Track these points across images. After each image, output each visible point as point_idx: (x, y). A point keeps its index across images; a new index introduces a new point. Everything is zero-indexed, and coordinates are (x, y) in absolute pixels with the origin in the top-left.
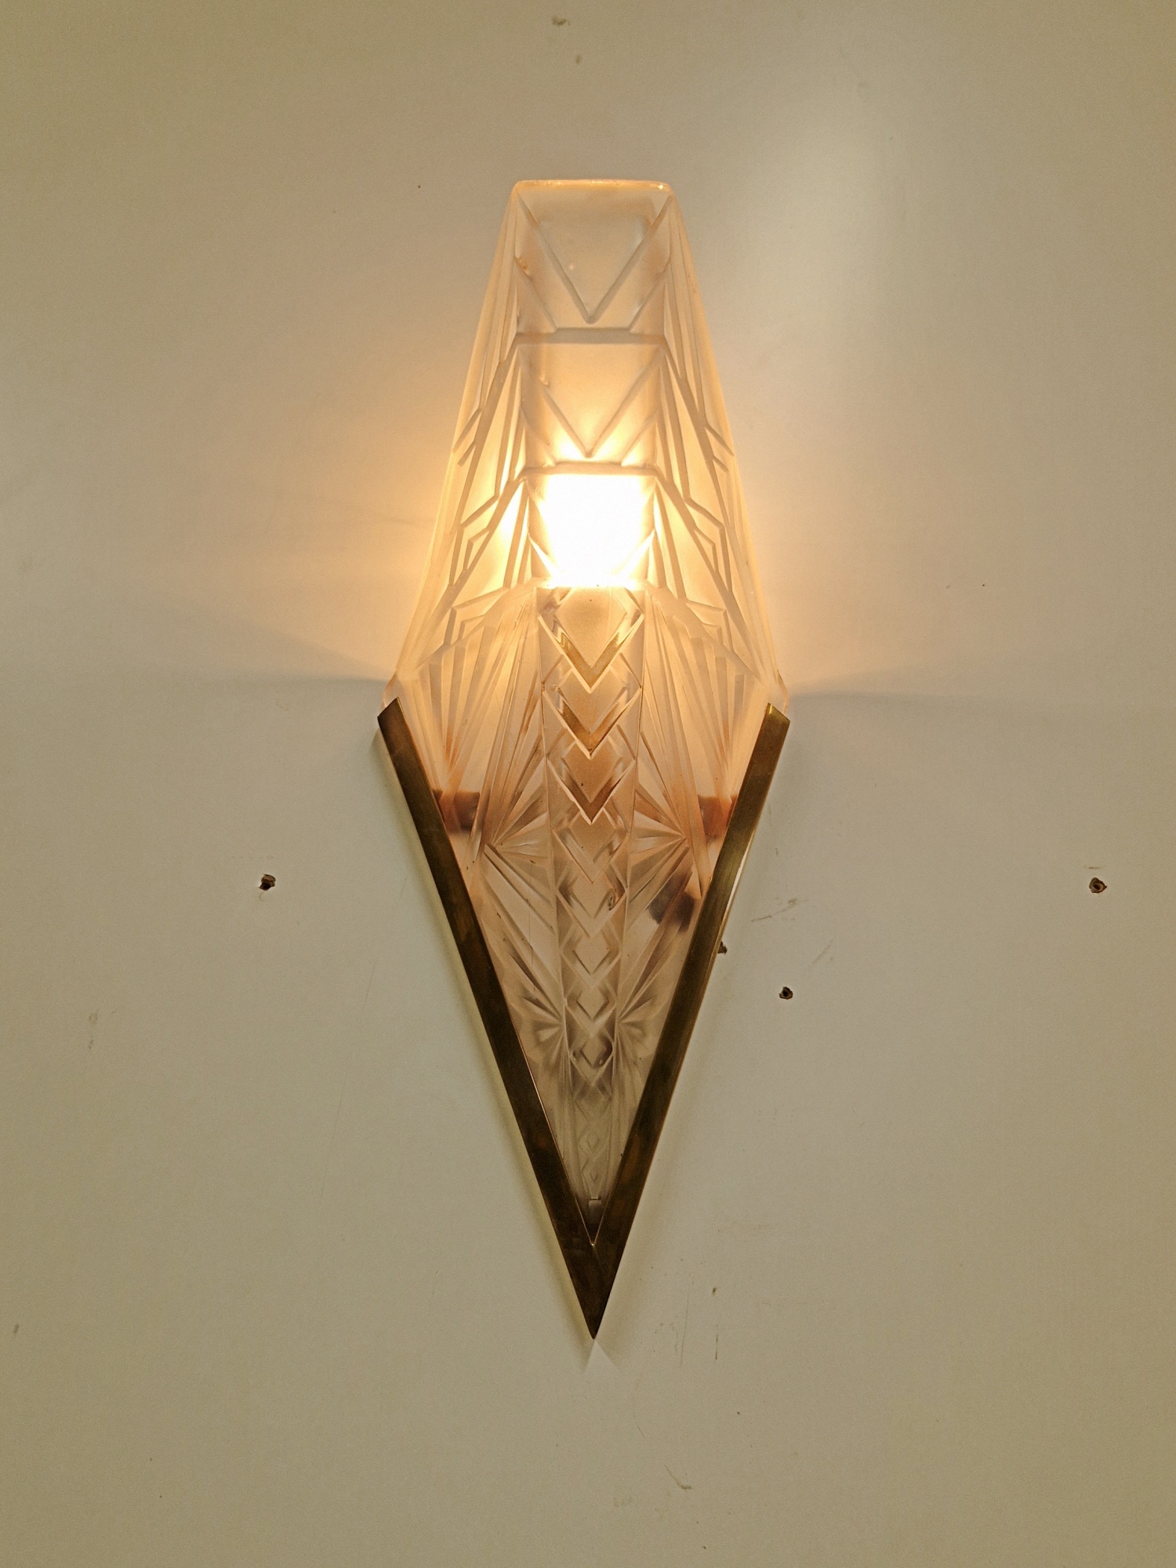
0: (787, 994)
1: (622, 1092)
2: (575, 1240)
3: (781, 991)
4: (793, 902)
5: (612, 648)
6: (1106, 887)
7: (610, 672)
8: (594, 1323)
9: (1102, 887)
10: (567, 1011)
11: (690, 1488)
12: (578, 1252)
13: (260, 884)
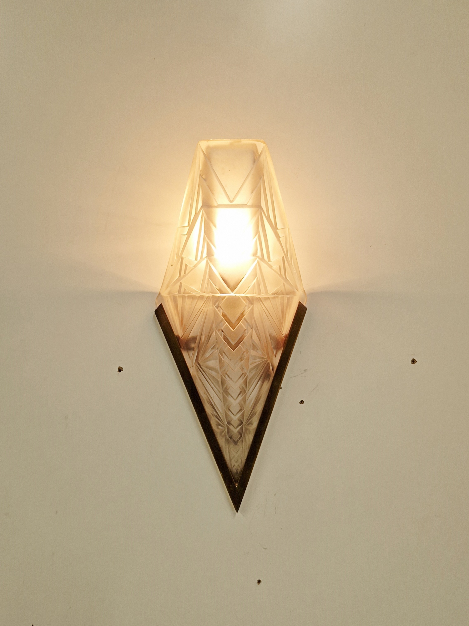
0: (302, 402)
1: (245, 440)
2: (231, 485)
3: (300, 401)
4: (305, 370)
5: (242, 315)
6: (416, 362)
7: (240, 324)
8: (237, 509)
9: (415, 362)
10: (227, 426)
11: (267, 549)
12: (232, 489)
13: (118, 370)
